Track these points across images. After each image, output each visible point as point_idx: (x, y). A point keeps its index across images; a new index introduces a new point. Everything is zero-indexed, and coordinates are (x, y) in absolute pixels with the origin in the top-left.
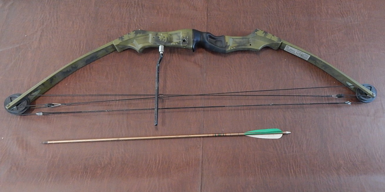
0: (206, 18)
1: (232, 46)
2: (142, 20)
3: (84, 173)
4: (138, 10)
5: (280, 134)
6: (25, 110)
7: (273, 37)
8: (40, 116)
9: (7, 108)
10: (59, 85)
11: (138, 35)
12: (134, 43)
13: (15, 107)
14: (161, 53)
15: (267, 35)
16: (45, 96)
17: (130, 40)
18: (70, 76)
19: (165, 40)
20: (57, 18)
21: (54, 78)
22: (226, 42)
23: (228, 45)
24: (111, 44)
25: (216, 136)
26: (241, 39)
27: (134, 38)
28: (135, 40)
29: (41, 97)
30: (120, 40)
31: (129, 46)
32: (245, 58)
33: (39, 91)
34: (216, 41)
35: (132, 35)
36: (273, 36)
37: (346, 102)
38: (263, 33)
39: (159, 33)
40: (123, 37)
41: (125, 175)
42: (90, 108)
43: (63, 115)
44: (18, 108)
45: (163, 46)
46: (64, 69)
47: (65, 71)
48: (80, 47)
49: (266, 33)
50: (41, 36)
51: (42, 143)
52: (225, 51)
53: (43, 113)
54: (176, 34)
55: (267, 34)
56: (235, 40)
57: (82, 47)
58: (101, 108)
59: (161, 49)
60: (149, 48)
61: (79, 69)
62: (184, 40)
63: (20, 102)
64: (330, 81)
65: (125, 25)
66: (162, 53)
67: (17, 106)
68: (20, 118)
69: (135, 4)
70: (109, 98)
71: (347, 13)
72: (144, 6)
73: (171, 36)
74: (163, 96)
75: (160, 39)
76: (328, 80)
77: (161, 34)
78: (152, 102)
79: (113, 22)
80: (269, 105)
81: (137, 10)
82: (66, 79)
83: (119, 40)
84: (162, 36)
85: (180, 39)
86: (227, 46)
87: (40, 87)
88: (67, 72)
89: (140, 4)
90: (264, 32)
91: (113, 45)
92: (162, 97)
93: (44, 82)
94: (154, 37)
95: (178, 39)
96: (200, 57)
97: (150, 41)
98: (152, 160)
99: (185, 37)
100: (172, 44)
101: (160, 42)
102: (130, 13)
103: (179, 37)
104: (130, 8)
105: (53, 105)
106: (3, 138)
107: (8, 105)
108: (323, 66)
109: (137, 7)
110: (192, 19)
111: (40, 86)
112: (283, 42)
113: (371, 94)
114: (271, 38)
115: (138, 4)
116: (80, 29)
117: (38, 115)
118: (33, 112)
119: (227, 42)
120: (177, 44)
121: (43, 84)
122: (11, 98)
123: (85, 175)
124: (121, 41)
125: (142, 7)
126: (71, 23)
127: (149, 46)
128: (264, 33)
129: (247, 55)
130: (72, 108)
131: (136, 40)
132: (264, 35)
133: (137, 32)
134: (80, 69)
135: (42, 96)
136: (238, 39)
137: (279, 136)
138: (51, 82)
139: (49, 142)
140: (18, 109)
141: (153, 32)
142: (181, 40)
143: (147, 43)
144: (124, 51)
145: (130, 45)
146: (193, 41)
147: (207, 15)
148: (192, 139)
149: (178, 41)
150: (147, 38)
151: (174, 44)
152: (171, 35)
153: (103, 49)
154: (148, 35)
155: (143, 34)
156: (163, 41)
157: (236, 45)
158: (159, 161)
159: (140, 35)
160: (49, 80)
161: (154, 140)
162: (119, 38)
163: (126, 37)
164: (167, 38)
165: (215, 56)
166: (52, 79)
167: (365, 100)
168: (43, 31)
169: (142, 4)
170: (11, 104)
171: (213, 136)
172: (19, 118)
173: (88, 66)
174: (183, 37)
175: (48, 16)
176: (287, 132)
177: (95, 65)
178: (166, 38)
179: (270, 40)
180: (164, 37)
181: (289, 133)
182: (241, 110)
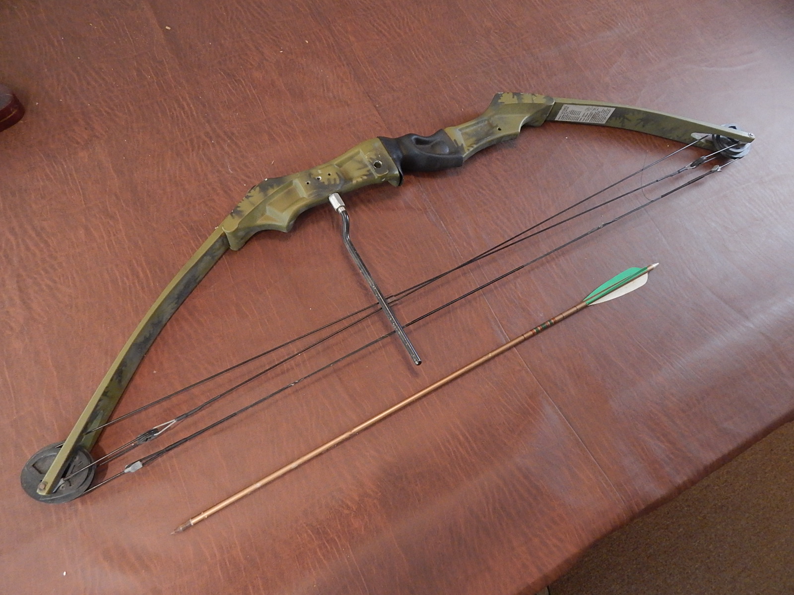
0: (376, 113)
1: (469, 144)
2: (245, 165)
3: (326, 547)
4: (226, 148)
5: (644, 275)
6: (92, 476)
7: (534, 98)
8: (138, 472)
9: (44, 493)
10: (137, 380)
11: (271, 192)
12: (268, 213)
13: (62, 481)
14: (340, 210)
15: (522, 99)
16: (118, 422)
17: (258, 210)
18: (152, 349)
19: (335, 180)
20: (38, 234)
21: (123, 368)
22: (453, 140)
23: (460, 145)
24: (219, 236)
25: (538, 332)
26: (474, 125)
27: (264, 202)
28: (267, 208)
29: (108, 429)
30: (236, 217)
31: (260, 226)
32: (495, 162)
33: (99, 418)
34: (432, 146)
35: (256, 196)
36: (533, 96)
37: (713, 169)
38: (513, 97)
39: (313, 171)
40: (238, 209)
41: (419, 501)
42: (245, 398)
43: (188, 443)
44: (68, 480)
45: (338, 194)
46: (139, 335)
47: (141, 339)
48: (138, 277)
49: (517, 94)
50: (20, 290)
51: (178, 532)
52: (461, 159)
53: (141, 461)
54: (351, 158)
55: (522, 96)
56: (464, 131)
57: (141, 275)
58: (272, 387)
59: (336, 202)
60: (309, 209)
61: (166, 324)
62: (376, 163)
63: (69, 462)
64: (659, 145)
65: (213, 189)
66: (344, 209)
67: (64, 476)
68: (82, 504)
69: (211, 139)
70: (275, 357)
71: (613, 20)
72: (233, 134)
73: (341, 169)
74: (394, 298)
75: (324, 182)
76: (655, 146)
77: (320, 172)
78: (372, 324)
79: (182, 193)
80: (599, 228)
81: (223, 149)
82: (146, 360)
83: (233, 218)
84: (322, 174)
85: (366, 166)
86: (458, 150)
87: (101, 403)
88: (147, 340)
89: (222, 134)
90: (514, 94)
91: (224, 237)
92: (395, 301)
93: (107, 387)
94: (308, 183)
95: (363, 168)
96: (412, 193)
97: (304, 195)
98: (448, 441)
99: (374, 157)
100: (354, 182)
101: (329, 188)
102: (209, 160)
103: (361, 162)
104: (203, 149)
105: (156, 431)
106: (65, 573)
107: (41, 486)
108: (640, 121)
109: (218, 143)
110: (349, 125)
111: (100, 400)
112: (557, 102)
113: (748, 136)
114: (533, 100)
115: (218, 136)
116: (112, 238)
117: (133, 471)
118: (110, 474)
119: (455, 140)
120: (365, 177)
121: (105, 394)
122: (33, 466)
123: (332, 548)
124: (240, 220)
125: (230, 138)
126: (82, 232)
127: (306, 205)
128: (515, 96)
129: (495, 155)
130: (204, 419)
131: (270, 205)
132: (518, 99)
133: (264, 187)
134: (168, 324)
135: (109, 426)
136: (470, 127)
137: (642, 281)
138: (120, 381)
139: (193, 522)
140: (70, 482)
141: (298, 174)
142: (370, 167)
143: (296, 201)
144: (246, 243)
145: (260, 222)
146: (394, 159)
147: (375, 107)
148: (496, 359)
149: (364, 171)
150: (290, 193)
151: (360, 180)
152: (340, 165)
153: (205, 255)
154: (291, 183)
155: (278, 185)
156: (333, 183)
157: (473, 140)
158: (464, 435)
159: (275, 190)
160: (115, 378)
161: (424, 399)
162: (231, 214)
163: (246, 207)
164: (337, 173)
165: (439, 180)
166: (119, 373)
167: (738, 153)
168: (19, 276)
169: (225, 133)
170: (50, 477)
171: (534, 335)
172: (80, 506)
173: (182, 308)
174: (371, 158)
175: (12, 238)
176: (654, 265)
177: (198, 300)
178: (334, 176)
179: (533, 105)
180: (329, 175)
181: (657, 266)
182: (548, 262)
